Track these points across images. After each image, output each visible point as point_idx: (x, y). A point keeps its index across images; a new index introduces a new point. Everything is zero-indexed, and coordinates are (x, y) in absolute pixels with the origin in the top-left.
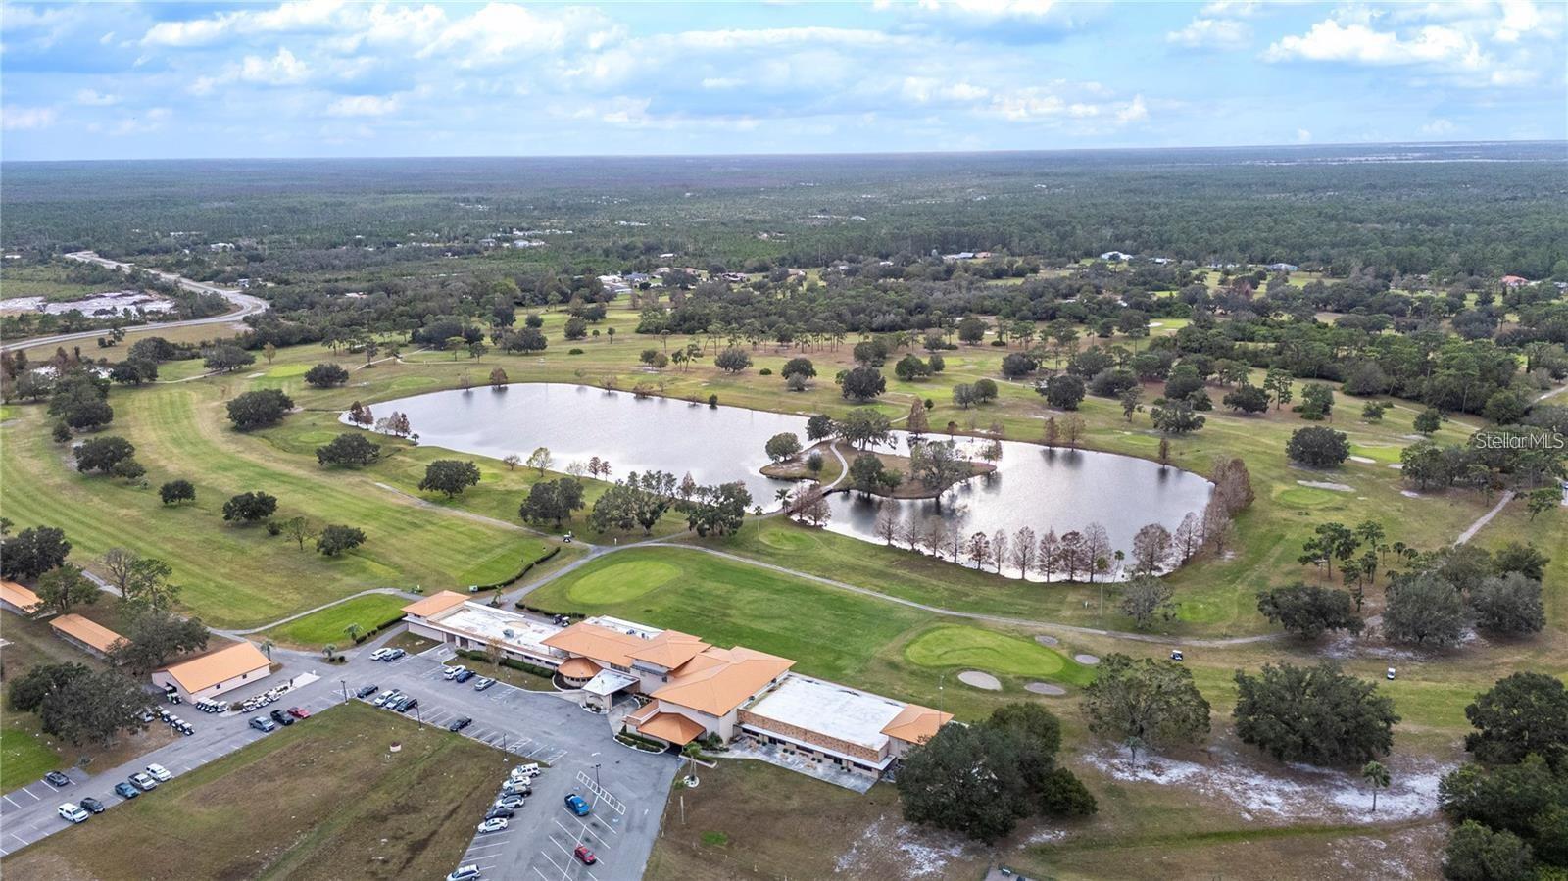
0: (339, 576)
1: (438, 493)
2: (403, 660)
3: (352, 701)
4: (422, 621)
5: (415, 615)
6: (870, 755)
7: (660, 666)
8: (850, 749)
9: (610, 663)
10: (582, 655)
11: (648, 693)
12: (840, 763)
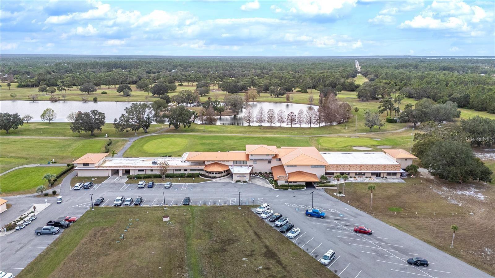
2: (95, 187)
4: (91, 167)
5: (84, 164)
6: (396, 167)
7: (268, 155)
8: (386, 167)
9: (234, 161)
10: (214, 161)
11: (260, 171)
12: (380, 176)
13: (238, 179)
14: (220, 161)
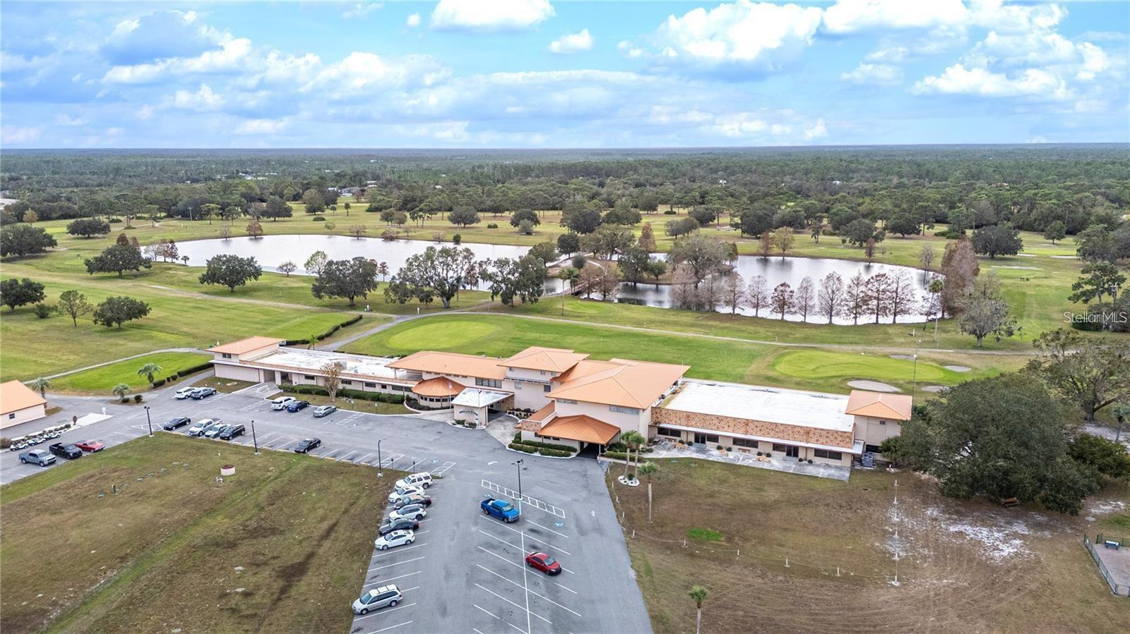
0: (121, 342)
1: (218, 286)
2: (214, 398)
3: (158, 434)
4: (234, 361)
5: (224, 355)
6: (840, 439)
7: (543, 372)
8: (811, 435)
9: (476, 378)
10: (439, 374)
11: (528, 407)
12: (796, 455)
13: (461, 417)
14: (450, 375)
